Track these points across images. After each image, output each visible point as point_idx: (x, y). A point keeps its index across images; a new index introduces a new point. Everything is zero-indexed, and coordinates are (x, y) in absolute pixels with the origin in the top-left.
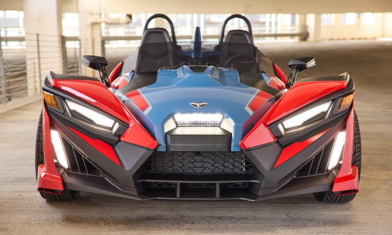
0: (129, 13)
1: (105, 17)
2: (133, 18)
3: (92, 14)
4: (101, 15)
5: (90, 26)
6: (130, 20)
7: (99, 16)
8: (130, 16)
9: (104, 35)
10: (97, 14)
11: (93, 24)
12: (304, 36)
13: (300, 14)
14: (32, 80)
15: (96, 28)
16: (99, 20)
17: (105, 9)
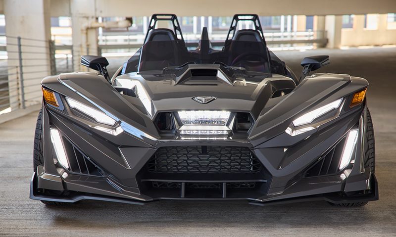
0: (129, 16)
1: (103, 21)
2: (134, 21)
3: (87, 18)
4: (97, 19)
5: (85, 32)
6: (130, 24)
7: (94, 19)
8: (130, 20)
9: (101, 43)
10: (93, 17)
11: (88, 29)
12: (323, 43)
13: (318, 15)
14: (15, 93)
15: (92, 34)
16: (95, 25)
17: (101, 12)
